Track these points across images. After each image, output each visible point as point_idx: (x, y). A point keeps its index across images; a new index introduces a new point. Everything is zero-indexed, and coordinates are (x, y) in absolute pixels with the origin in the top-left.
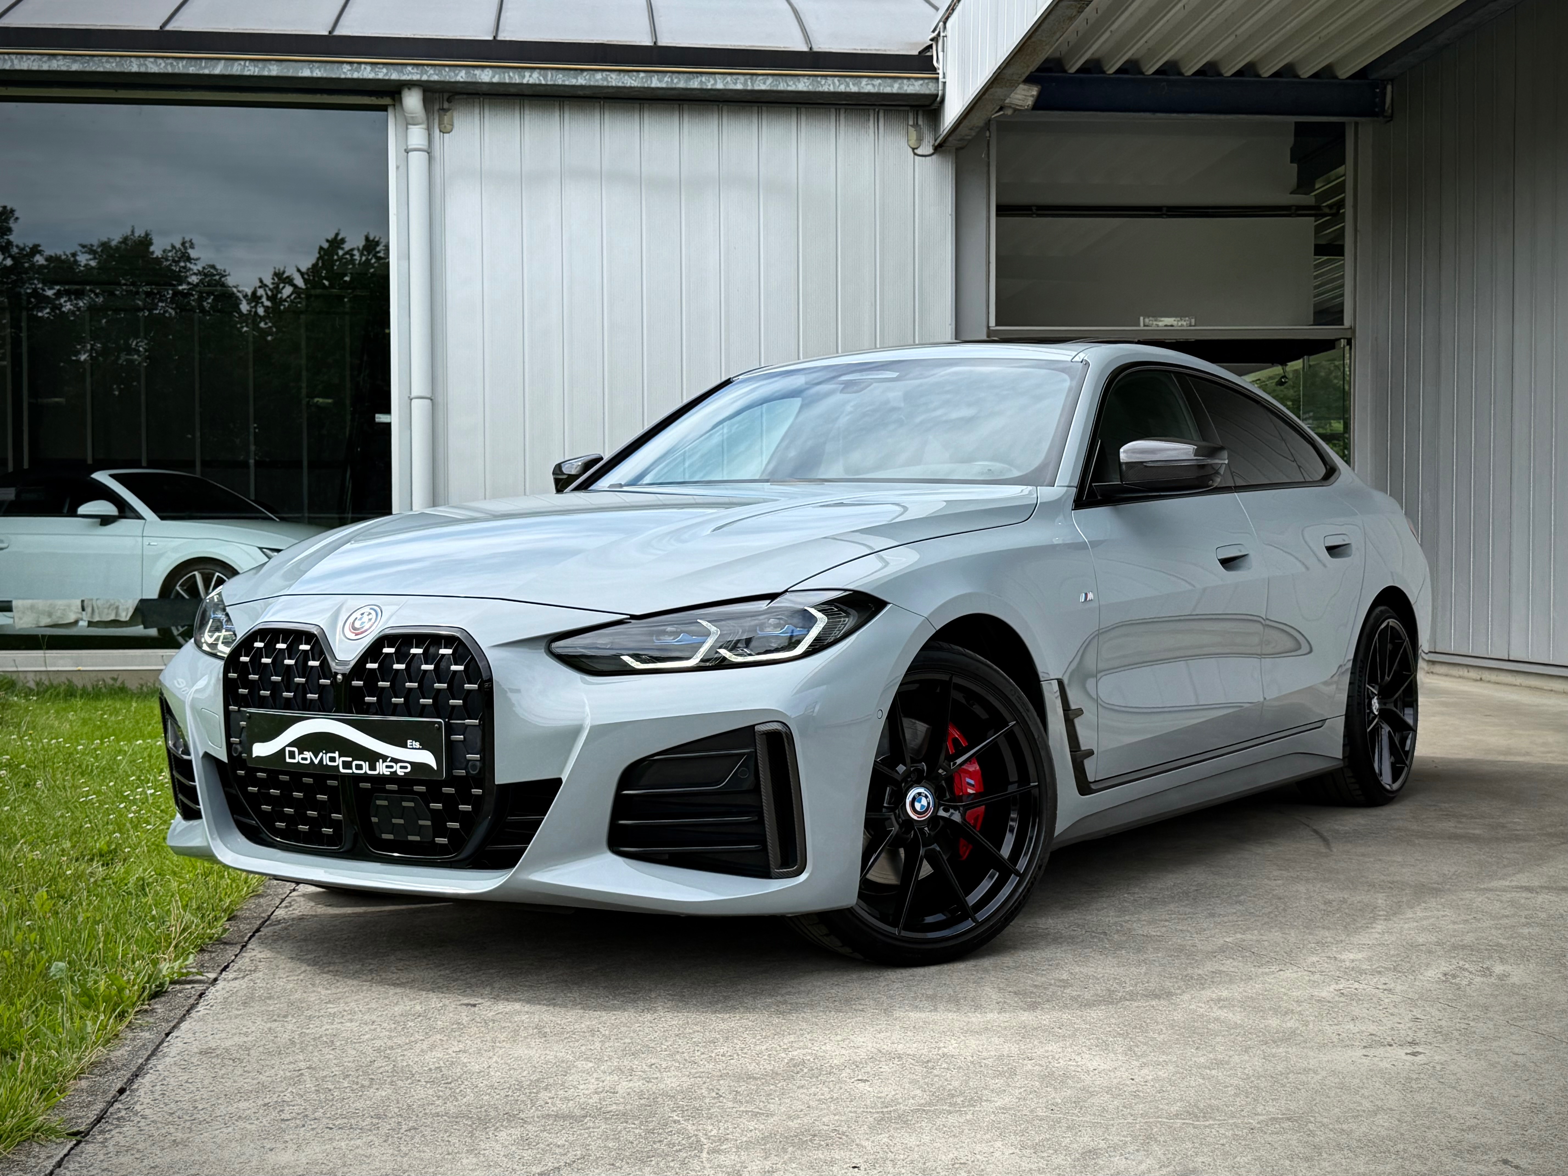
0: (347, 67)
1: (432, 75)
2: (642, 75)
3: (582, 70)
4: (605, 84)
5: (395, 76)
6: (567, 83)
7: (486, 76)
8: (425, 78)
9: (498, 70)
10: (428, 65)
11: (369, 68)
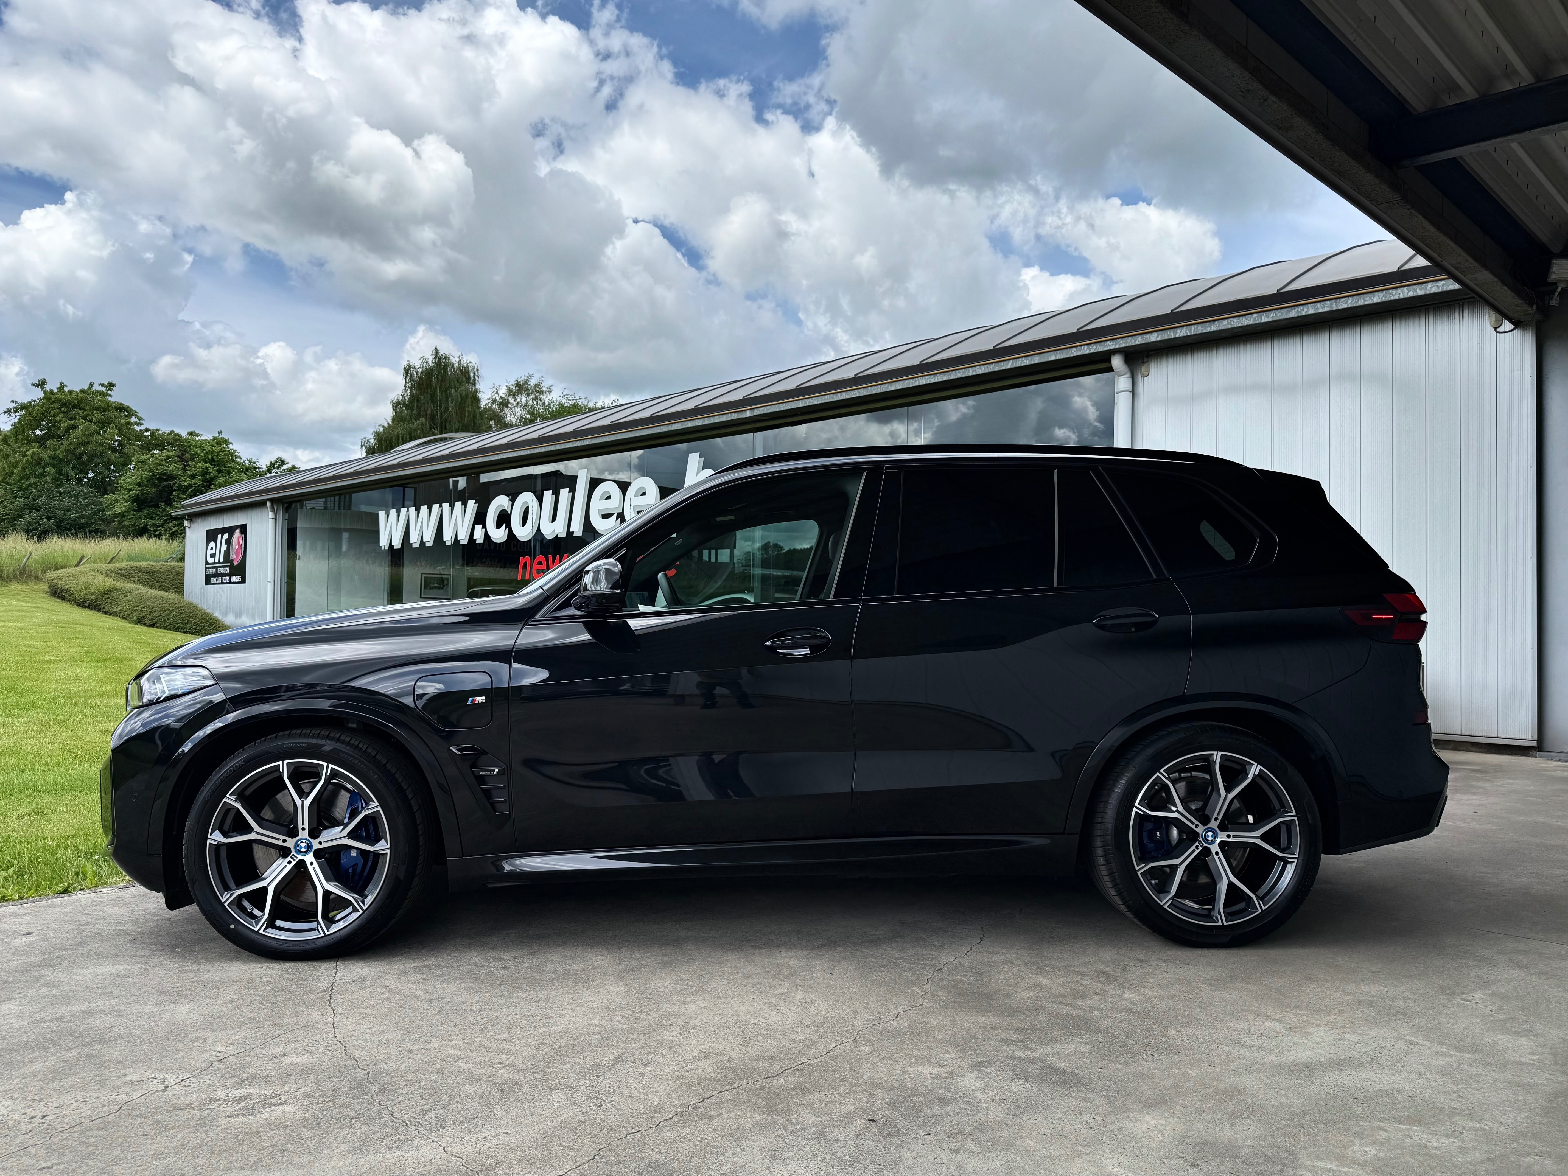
0: (1074, 349)
1: (1122, 344)
2: (1255, 315)
3: (1214, 321)
4: (1230, 327)
5: (1099, 348)
6: (1204, 331)
7: (1153, 338)
8: (1117, 346)
9: (1160, 332)
10: (1119, 338)
11: (1086, 347)
